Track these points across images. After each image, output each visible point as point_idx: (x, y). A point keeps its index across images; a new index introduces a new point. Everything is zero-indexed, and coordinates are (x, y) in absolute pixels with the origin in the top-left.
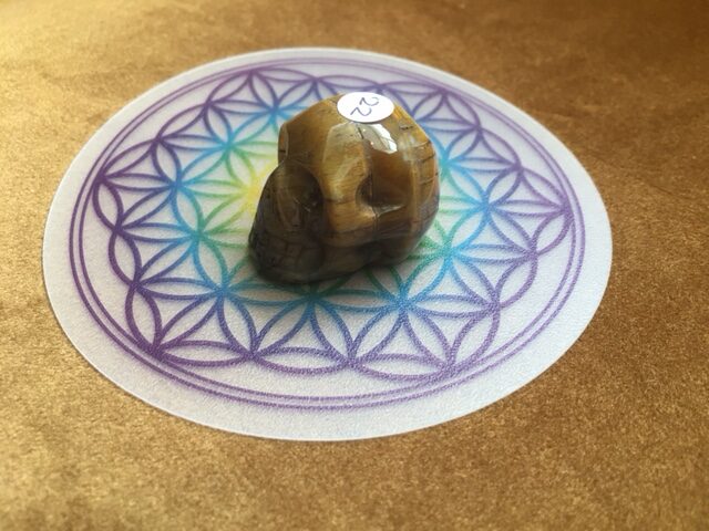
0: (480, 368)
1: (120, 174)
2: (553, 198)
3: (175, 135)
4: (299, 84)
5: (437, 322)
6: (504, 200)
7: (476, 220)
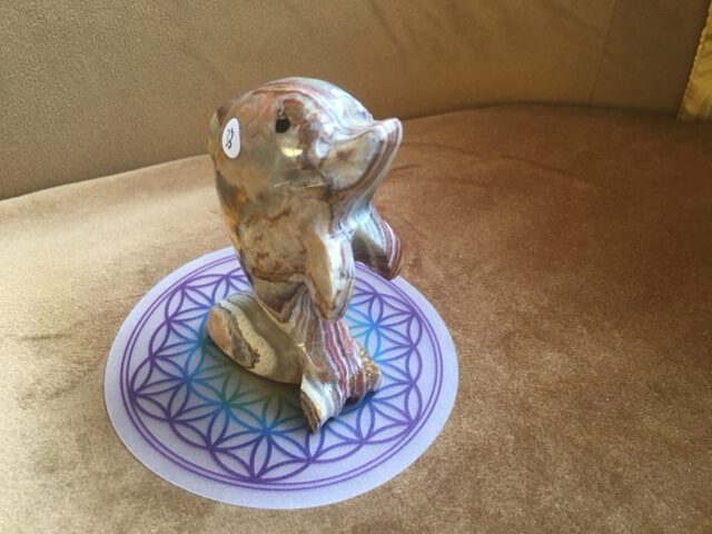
0: (425, 417)
1: (143, 386)
2: (406, 309)
3: (161, 349)
4: (218, 283)
5: (390, 401)
6: (380, 319)
7: (373, 335)
